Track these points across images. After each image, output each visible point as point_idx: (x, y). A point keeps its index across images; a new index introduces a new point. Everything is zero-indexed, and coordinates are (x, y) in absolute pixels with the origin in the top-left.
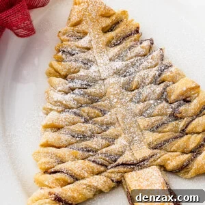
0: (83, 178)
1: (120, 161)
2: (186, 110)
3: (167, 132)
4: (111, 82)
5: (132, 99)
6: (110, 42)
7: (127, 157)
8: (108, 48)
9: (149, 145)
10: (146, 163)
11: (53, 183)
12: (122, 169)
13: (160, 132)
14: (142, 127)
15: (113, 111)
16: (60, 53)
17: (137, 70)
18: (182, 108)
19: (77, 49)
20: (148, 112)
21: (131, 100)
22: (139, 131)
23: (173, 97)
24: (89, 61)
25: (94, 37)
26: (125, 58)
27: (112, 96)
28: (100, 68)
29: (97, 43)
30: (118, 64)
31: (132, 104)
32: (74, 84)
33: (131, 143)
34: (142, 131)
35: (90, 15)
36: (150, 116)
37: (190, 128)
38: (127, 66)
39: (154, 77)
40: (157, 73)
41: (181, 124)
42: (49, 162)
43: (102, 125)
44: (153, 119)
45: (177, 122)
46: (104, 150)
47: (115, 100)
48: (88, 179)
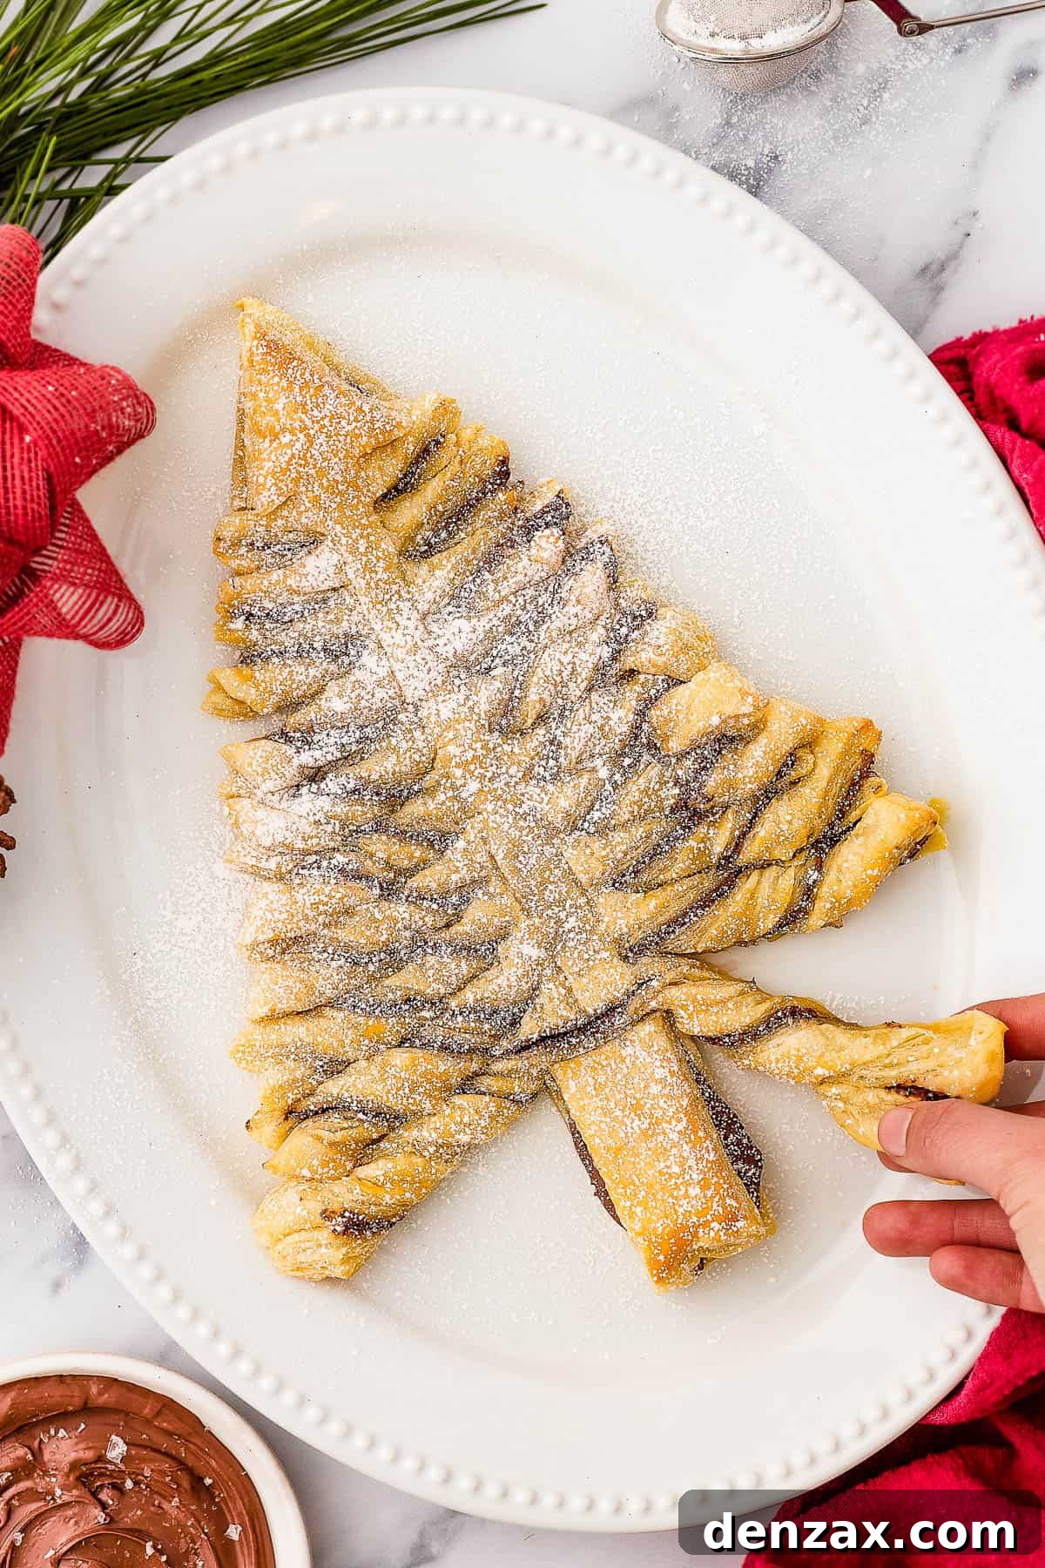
0: (418, 1115)
1: (529, 1028)
2: (731, 785)
3: (674, 881)
4: (445, 713)
5: (530, 769)
6: (412, 539)
7: (551, 1013)
8: (410, 568)
9: (618, 941)
10: (618, 1021)
11: (324, 1164)
12: (538, 1059)
13: (648, 889)
14: (583, 878)
15: (472, 829)
16: (239, 624)
17: (530, 646)
18: (712, 782)
19: (296, 599)
20: (596, 815)
21: (528, 775)
22: (575, 892)
23: (675, 745)
24: (349, 638)
25: (353, 550)
26: (481, 605)
27: (458, 772)
28: (397, 666)
29: (369, 569)
30: (459, 634)
31: (532, 789)
32: (317, 754)
33: (553, 942)
34: (584, 892)
35: (322, 473)
36: (603, 830)
37: (750, 852)
38: (491, 637)
39: (596, 669)
40: (606, 652)
41: (719, 839)
42: (295, 1081)
43: (445, 895)
44: (618, 837)
45: (702, 830)
46: (469, 996)
47: (474, 786)
48: (436, 1121)
